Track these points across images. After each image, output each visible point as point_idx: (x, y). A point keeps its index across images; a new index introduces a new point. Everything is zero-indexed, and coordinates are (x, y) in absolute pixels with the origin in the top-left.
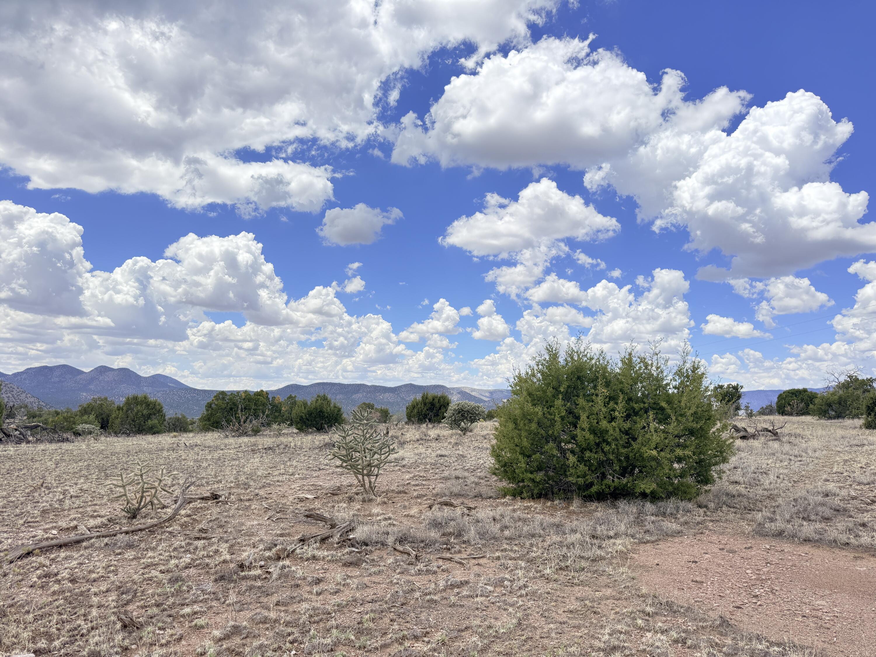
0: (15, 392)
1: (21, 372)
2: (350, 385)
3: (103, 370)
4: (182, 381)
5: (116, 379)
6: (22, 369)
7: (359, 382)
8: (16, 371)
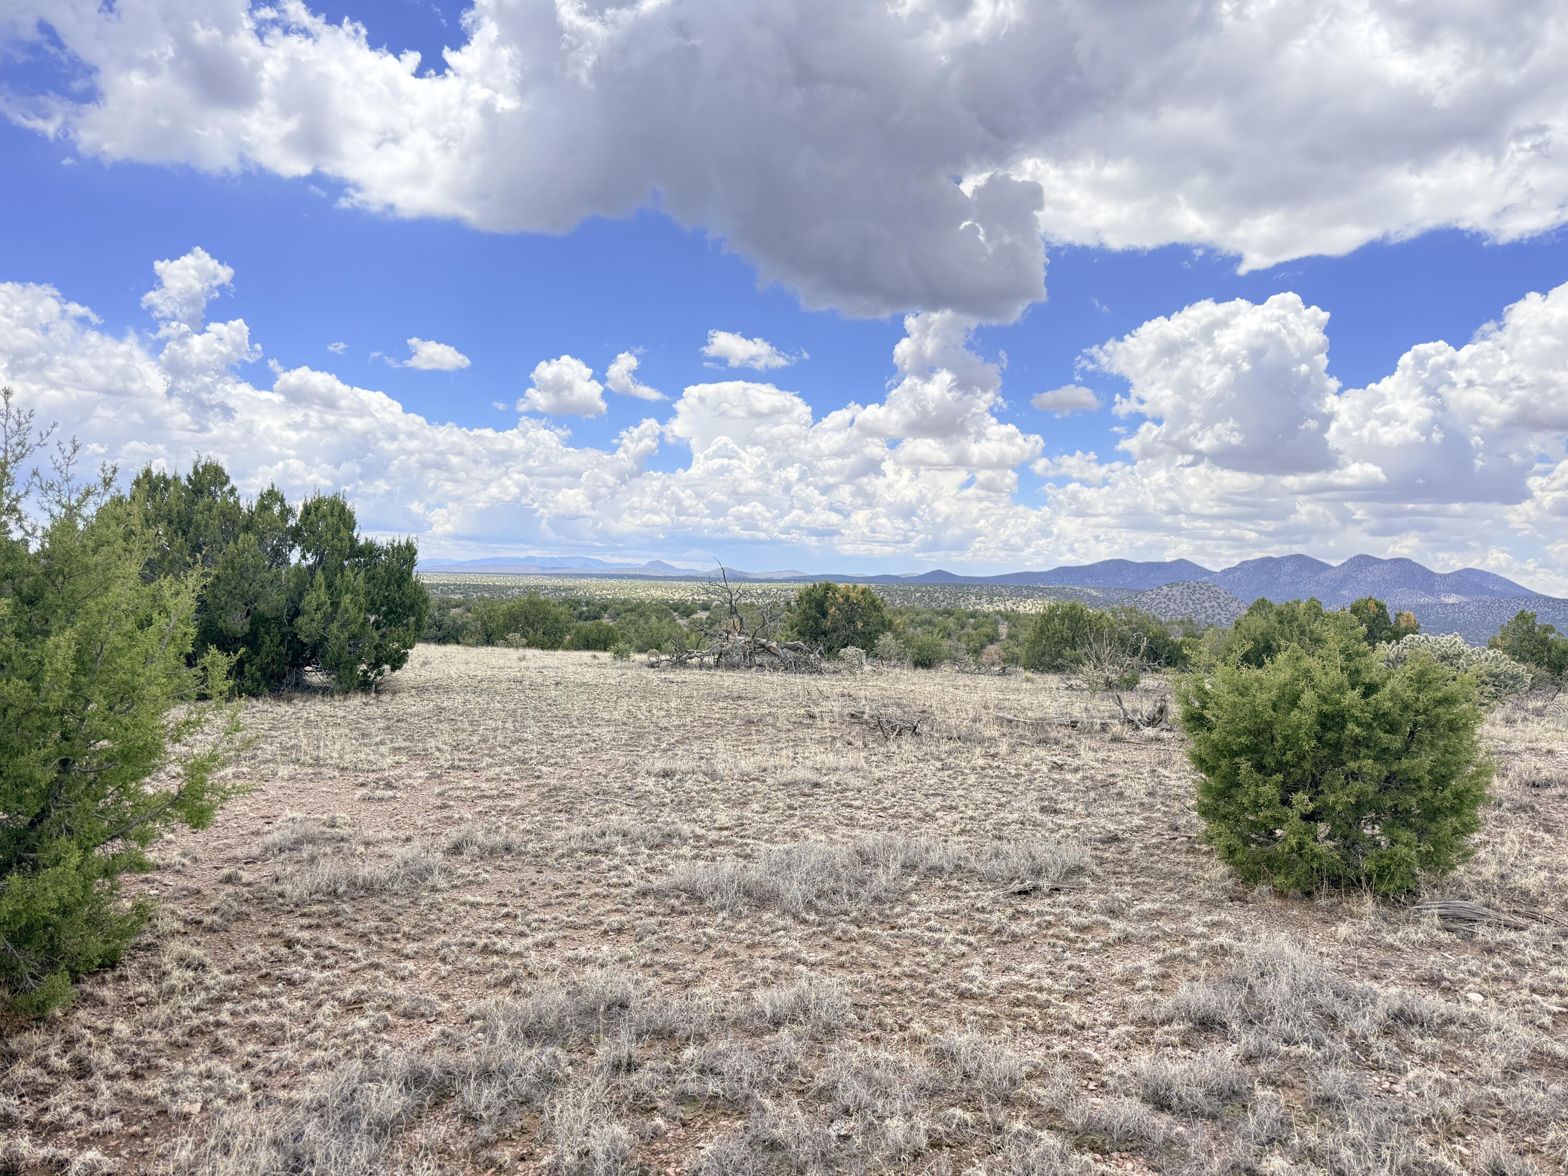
1: (1235, 568)
3: (1363, 562)
4: (1523, 582)
5: (1387, 577)
6: (1236, 562)
8: (1227, 566)
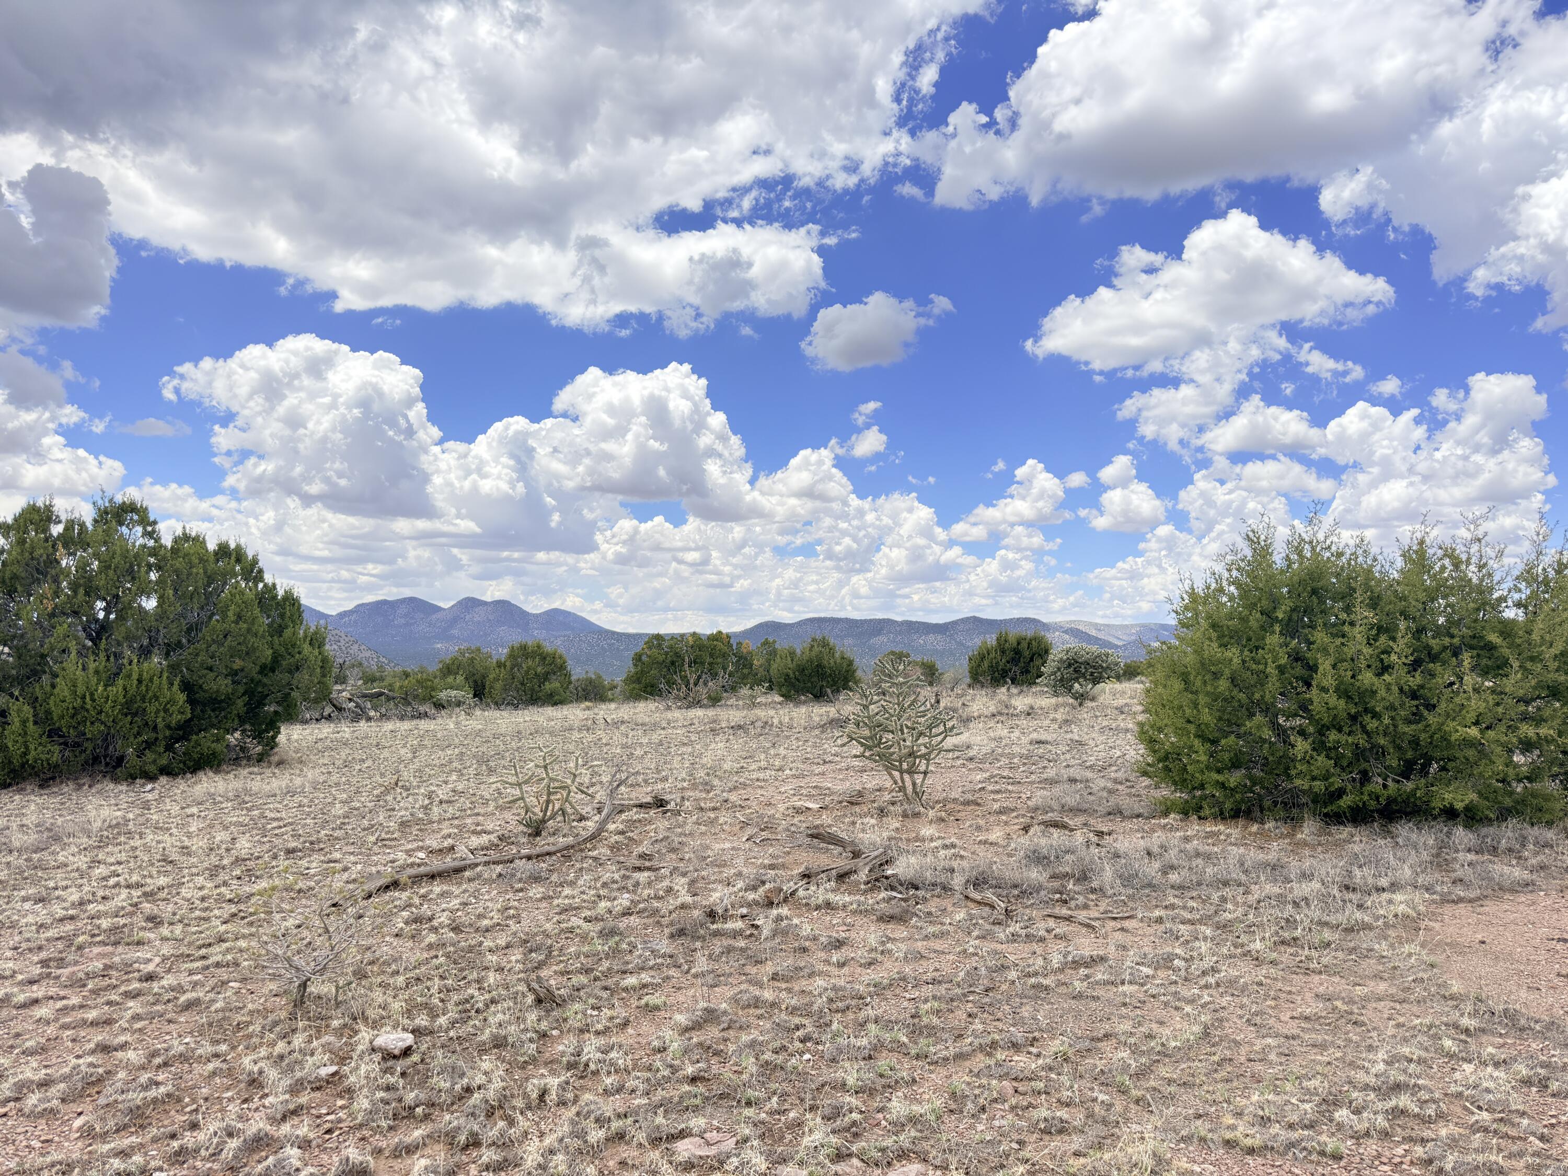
0: (342, 643)
1: (350, 611)
2: (865, 621)
3: (470, 604)
4: (594, 620)
5: (491, 618)
6: (350, 606)
7: (880, 616)
8: (342, 609)
